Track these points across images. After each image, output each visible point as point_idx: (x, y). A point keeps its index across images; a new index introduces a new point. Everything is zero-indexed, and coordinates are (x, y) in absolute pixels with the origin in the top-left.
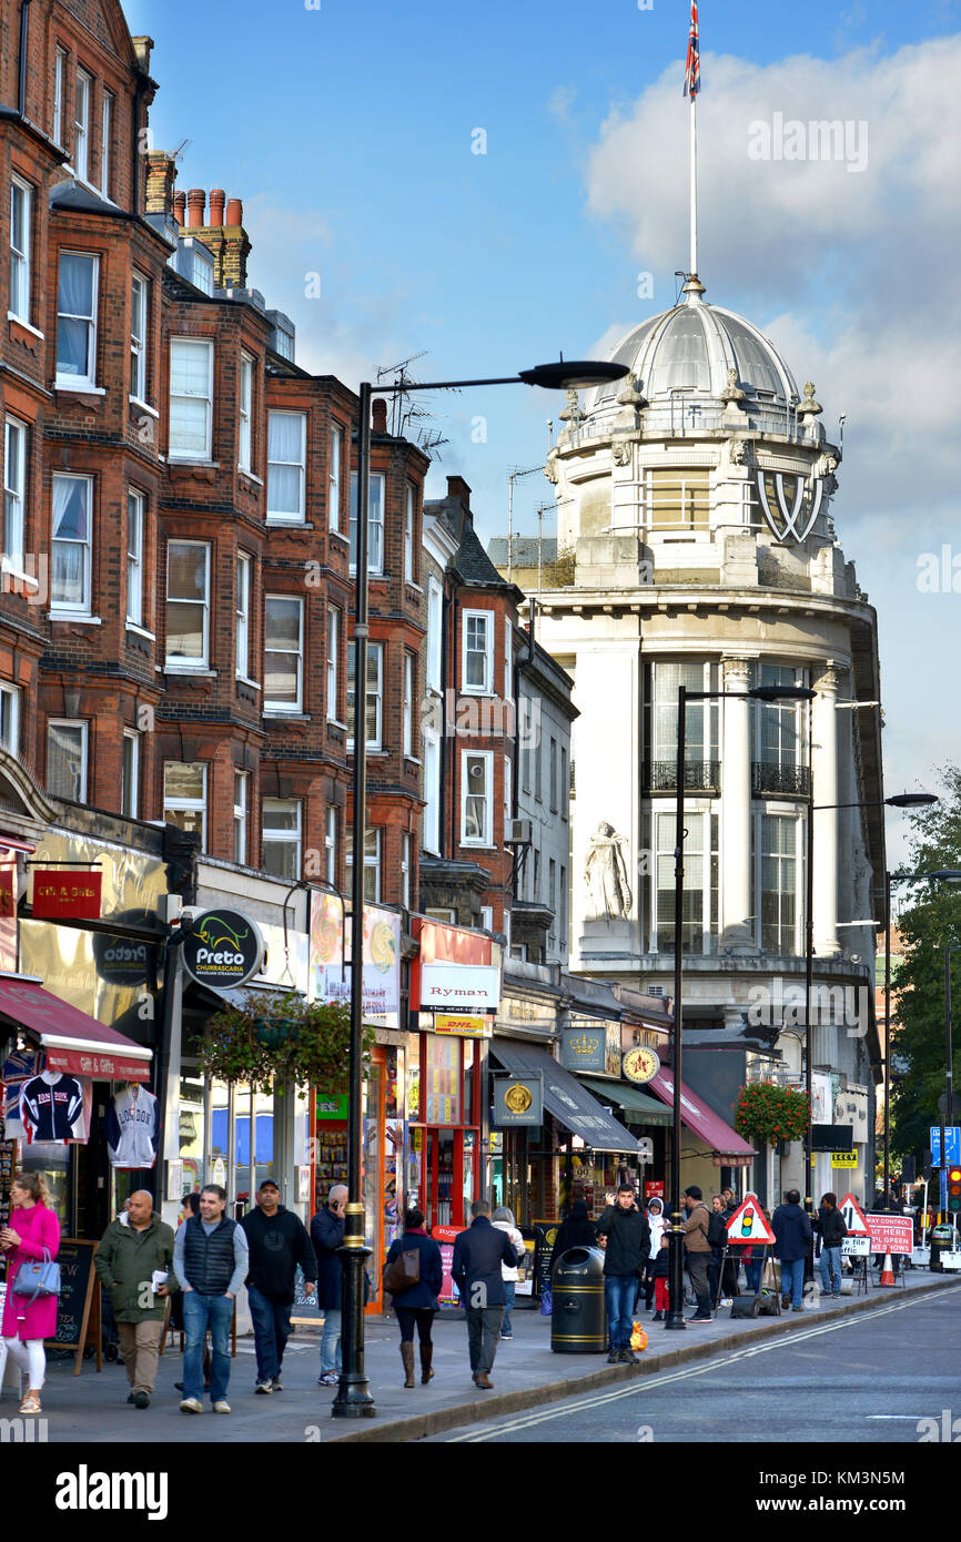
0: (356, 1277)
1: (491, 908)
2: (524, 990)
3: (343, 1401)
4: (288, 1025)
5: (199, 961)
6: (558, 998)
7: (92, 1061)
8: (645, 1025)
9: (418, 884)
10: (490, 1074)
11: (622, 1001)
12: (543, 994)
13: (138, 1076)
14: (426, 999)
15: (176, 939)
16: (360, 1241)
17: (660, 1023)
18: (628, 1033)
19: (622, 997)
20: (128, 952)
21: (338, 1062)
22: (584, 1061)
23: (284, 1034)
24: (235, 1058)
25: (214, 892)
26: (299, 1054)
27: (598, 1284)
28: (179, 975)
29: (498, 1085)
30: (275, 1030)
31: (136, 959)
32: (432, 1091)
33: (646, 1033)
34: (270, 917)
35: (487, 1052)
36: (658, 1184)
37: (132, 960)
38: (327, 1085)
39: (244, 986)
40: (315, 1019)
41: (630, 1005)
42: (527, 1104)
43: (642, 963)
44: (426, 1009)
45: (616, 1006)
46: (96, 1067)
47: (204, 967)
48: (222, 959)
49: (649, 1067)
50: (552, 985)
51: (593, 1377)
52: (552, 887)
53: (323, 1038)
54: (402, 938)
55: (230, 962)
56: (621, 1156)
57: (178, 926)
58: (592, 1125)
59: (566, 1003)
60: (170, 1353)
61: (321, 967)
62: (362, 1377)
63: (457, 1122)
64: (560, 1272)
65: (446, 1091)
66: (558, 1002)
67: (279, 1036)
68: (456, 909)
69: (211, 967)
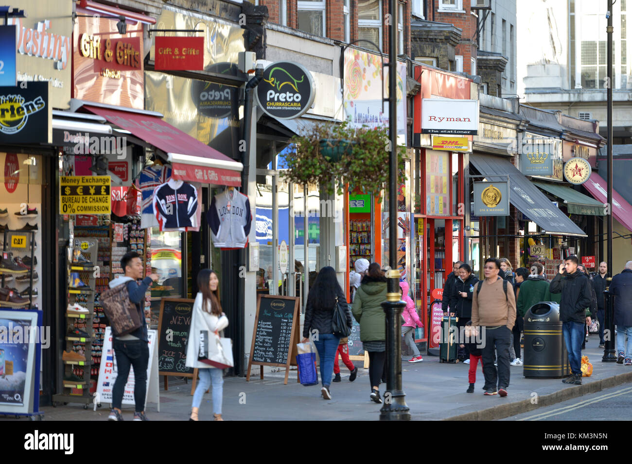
0: (395, 322)
1: (462, 57)
2: (494, 117)
3: (388, 409)
4: (344, 145)
5: (268, 99)
6: (518, 122)
7: (203, 172)
8: (580, 142)
9: (410, 40)
10: (471, 179)
11: (563, 125)
12: (507, 120)
13: (233, 182)
14: (426, 124)
15: (251, 85)
16: (398, 297)
17: (590, 140)
18: (568, 147)
19: (563, 122)
20: (217, 93)
21: (380, 170)
22: (538, 169)
23: (341, 150)
24: (307, 169)
25: (277, 49)
26: (353, 165)
27: (557, 328)
28: (254, 110)
29: (476, 186)
30: (335, 148)
31: (223, 98)
32: (430, 192)
33: (581, 148)
34: (316, 66)
35: (468, 163)
36: (591, 258)
37: (220, 99)
38: (372, 186)
39: (301, 118)
40: (363, 140)
41: (568, 127)
42: (498, 200)
43: (570, 96)
44: (425, 132)
45: (559, 128)
46: (206, 177)
47: (272, 104)
48: (285, 98)
49: (583, 173)
50: (513, 113)
51: (557, 394)
52: (504, 40)
53: (369, 153)
54: (407, 81)
55: (291, 100)
56: (564, 237)
57: (254, 74)
58: (545, 215)
59: (524, 126)
60: (254, 380)
61: (352, 103)
62: (400, 392)
63: (447, 214)
64: (529, 320)
65: (439, 191)
66: (518, 126)
67: (338, 152)
68: (437, 58)
69: (277, 104)
